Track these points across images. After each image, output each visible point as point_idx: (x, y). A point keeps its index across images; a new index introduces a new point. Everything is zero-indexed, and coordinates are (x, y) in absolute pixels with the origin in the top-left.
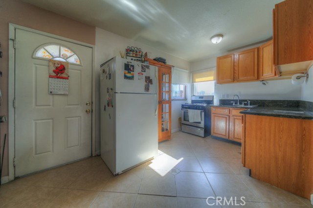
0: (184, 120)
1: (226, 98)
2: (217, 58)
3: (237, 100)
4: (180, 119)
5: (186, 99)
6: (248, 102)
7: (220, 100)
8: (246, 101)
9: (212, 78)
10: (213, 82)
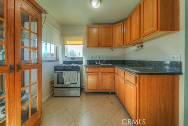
0: (58, 83)
1: (91, 59)
2: (87, 26)
3: (98, 60)
4: (52, 83)
5: (57, 60)
6: (104, 61)
7: (87, 61)
8: (103, 61)
9: (81, 42)
10: (82, 46)
